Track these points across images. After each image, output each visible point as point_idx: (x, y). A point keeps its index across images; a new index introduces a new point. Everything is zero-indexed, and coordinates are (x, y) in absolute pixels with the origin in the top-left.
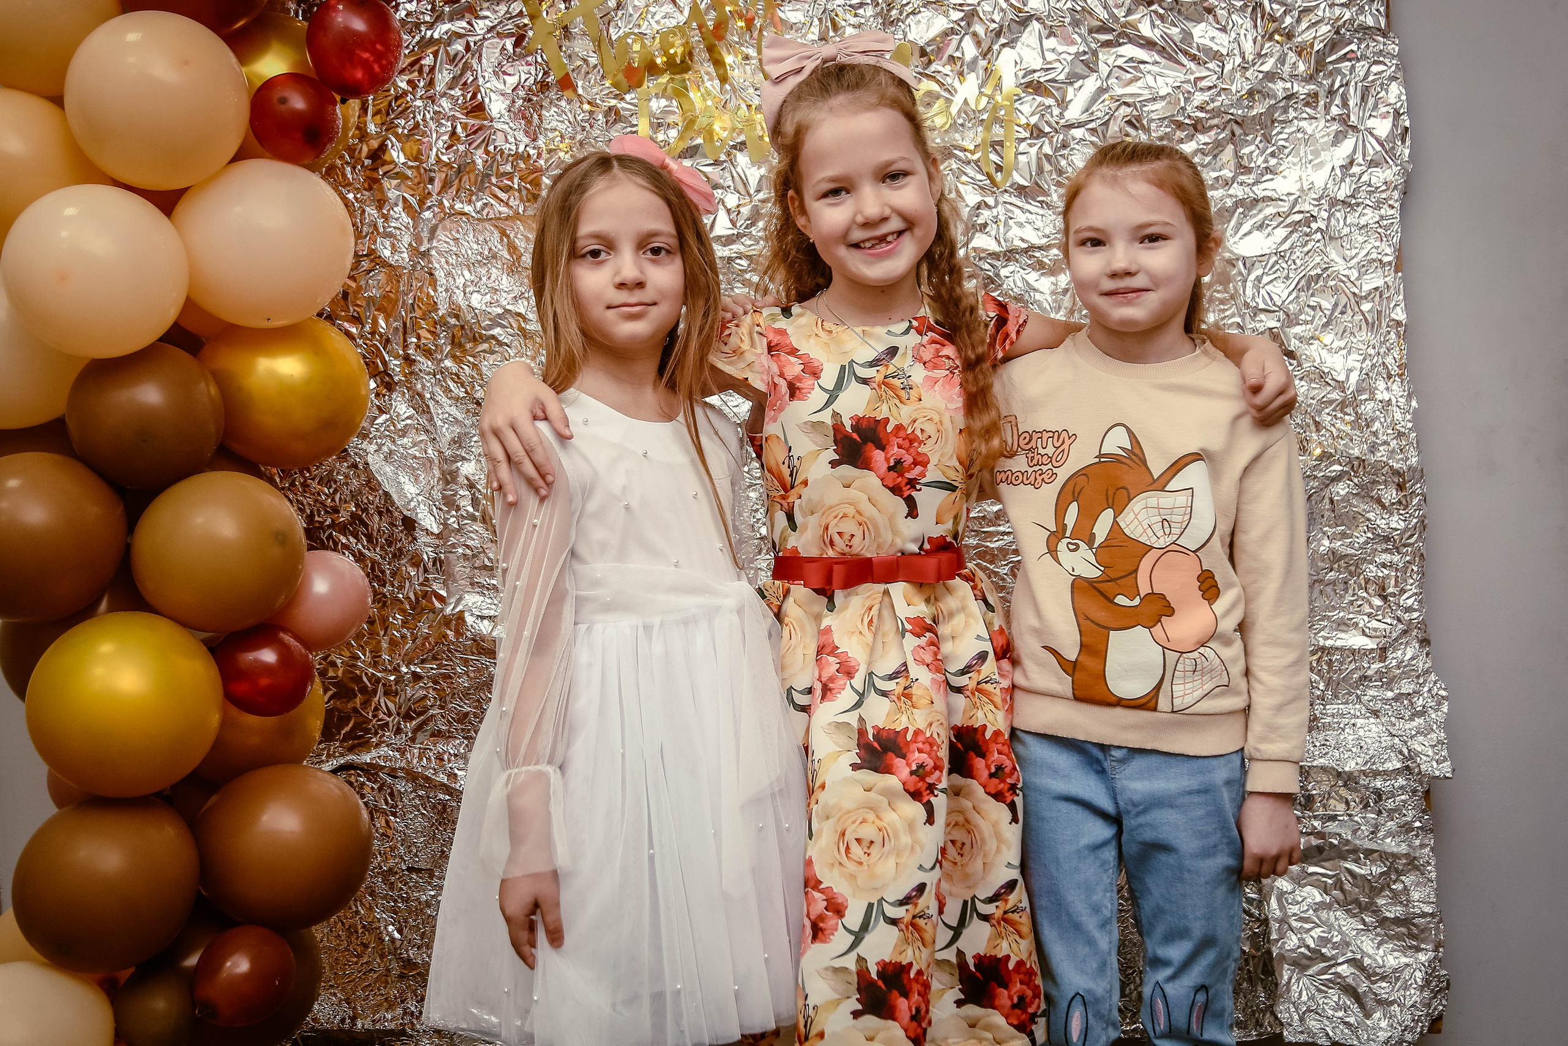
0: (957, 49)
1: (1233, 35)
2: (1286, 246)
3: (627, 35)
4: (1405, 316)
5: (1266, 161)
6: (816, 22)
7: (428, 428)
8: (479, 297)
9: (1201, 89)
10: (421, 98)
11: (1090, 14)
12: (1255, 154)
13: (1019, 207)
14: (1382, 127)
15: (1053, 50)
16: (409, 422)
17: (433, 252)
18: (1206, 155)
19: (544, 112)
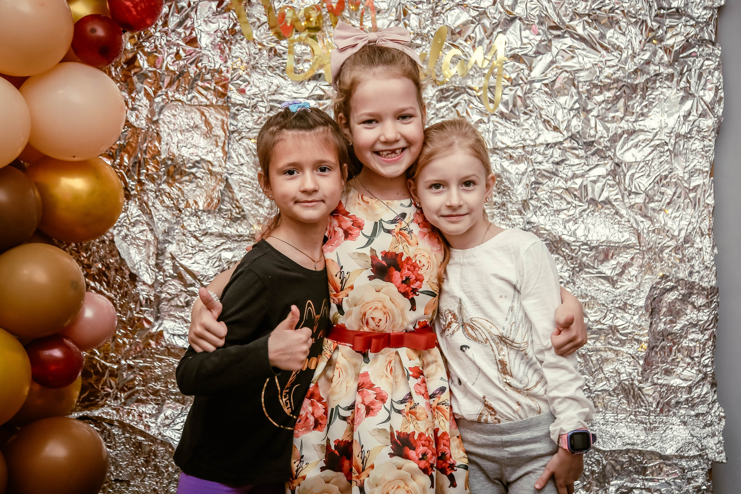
0: (473, 32)
1: (629, 37)
2: (649, 158)
3: (285, 7)
4: (713, 202)
5: (642, 109)
6: (394, 10)
7: (150, 223)
8: (186, 149)
9: (609, 67)
10: (160, 31)
11: (549, 18)
12: (636, 105)
13: (501, 124)
14: (709, 96)
15: (526, 38)
16: (138, 218)
17: (160, 122)
18: (609, 104)
19: (232, 47)
